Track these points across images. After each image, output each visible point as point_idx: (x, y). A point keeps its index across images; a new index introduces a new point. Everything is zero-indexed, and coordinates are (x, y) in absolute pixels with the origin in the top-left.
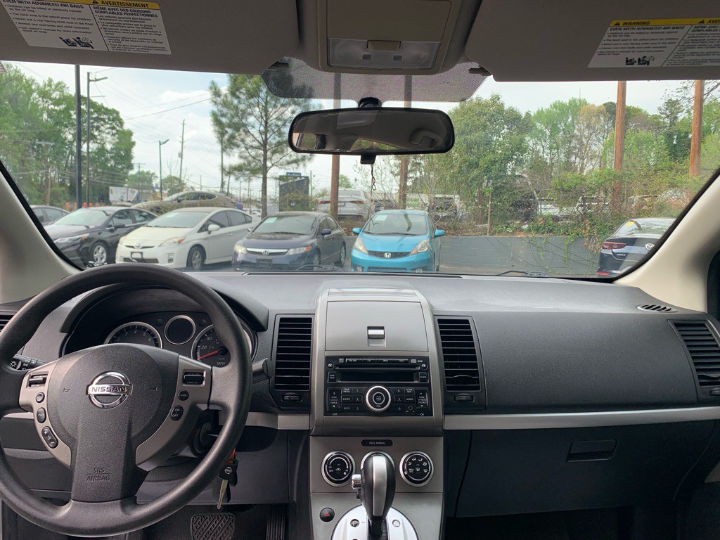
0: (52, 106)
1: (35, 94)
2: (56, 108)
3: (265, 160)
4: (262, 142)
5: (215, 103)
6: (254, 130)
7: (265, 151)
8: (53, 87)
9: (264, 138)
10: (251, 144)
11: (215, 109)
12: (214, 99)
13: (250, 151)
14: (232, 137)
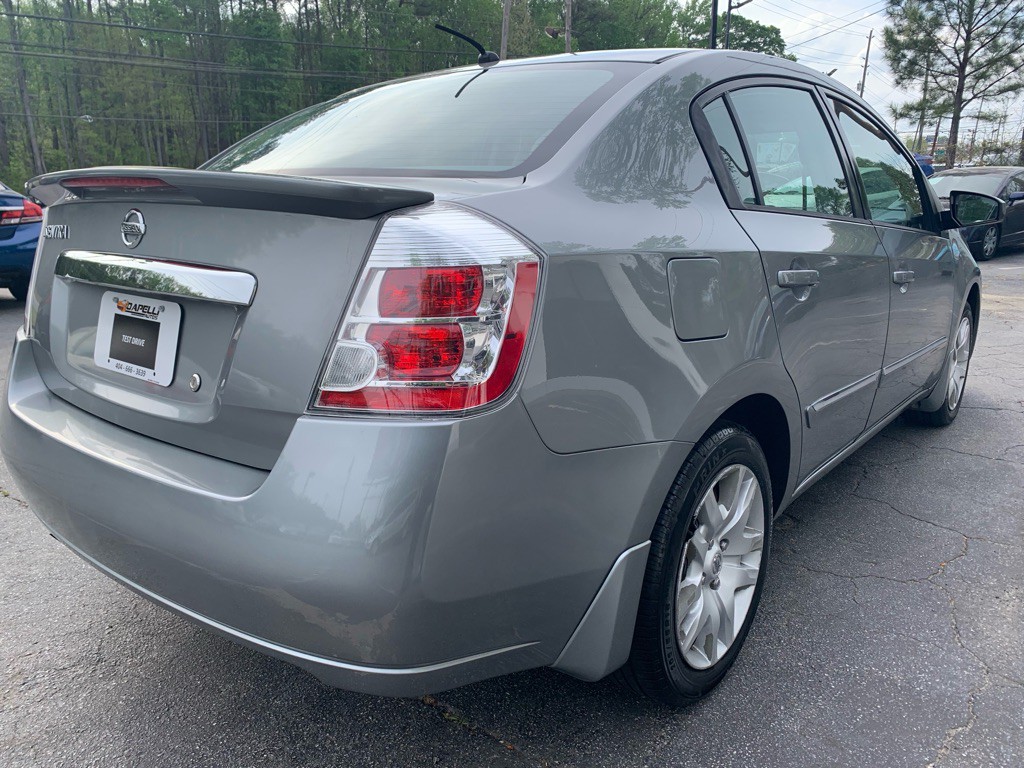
0: (693, 36)
1: (675, 23)
2: (700, 37)
3: (960, 90)
4: (958, 64)
5: (891, 14)
6: (945, 48)
7: (962, 78)
8: (697, 9)
9: (961, 59)
10: (942, 68)
11: (890, 24)
12: (891, 10)
13: (939, 79)
14: (913, 62)
